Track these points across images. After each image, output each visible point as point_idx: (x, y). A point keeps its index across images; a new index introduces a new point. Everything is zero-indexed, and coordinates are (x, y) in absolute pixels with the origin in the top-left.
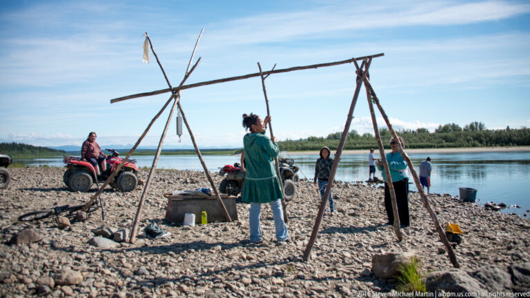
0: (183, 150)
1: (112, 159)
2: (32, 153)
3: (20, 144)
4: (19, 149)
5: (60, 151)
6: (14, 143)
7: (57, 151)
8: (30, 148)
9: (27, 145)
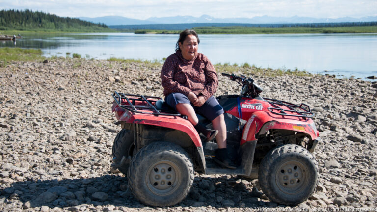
0: (292, 25)
1: (245, 106)
2: (57, 27)
3: (37, 13)
4: (35, 20)
5: (99, 25)
6: (27, 11)
7: (94, 24)
8: (53, 18)
9: (48, 15)
